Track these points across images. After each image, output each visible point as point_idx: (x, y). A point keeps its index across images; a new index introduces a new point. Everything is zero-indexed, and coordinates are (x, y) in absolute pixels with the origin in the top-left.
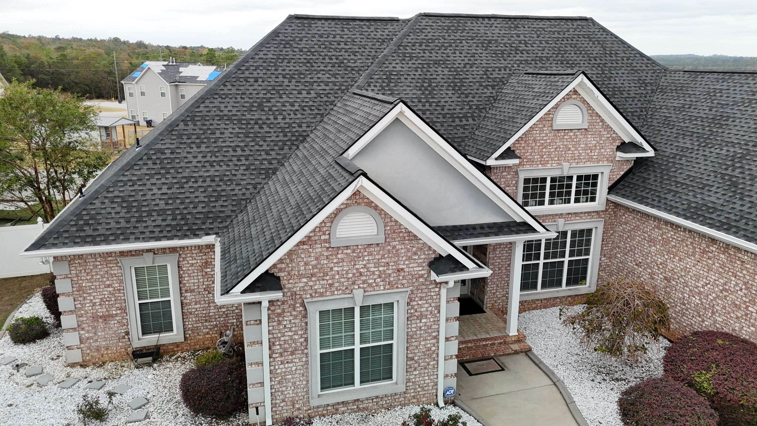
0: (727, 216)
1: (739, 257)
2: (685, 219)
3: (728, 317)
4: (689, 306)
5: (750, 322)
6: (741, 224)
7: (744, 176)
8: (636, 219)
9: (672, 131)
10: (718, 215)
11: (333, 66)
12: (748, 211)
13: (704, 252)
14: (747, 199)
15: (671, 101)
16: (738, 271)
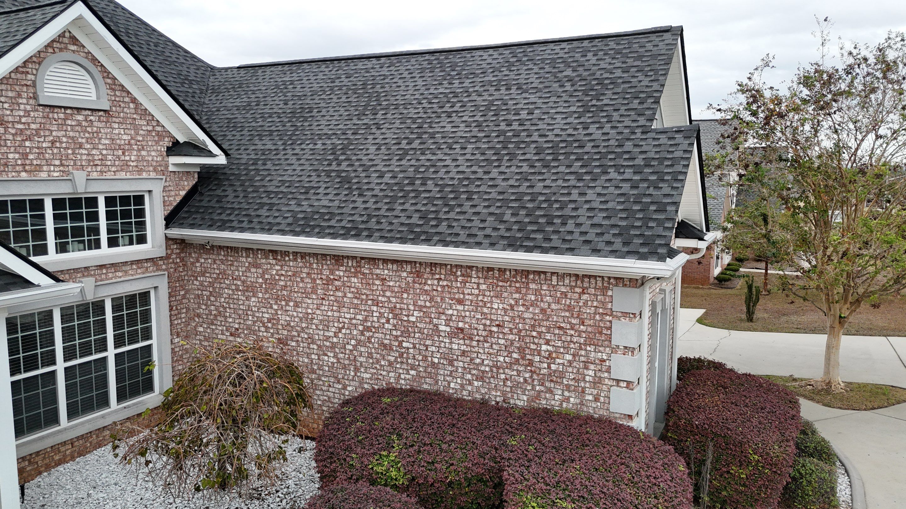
0: (350, 219)
1: (377, 275)
2: (294, 235)
3: (378, 367)
4: (321, 373)
5: (408, 364)
6: (372, 224)
7: (354, 168)
8: (218, 262)
9: (242, 133)
10: (338, 221)
12: (374, 207)
13: (329, 282)
14: (369, 193)
15: (231, 100)
16: (380, 295)
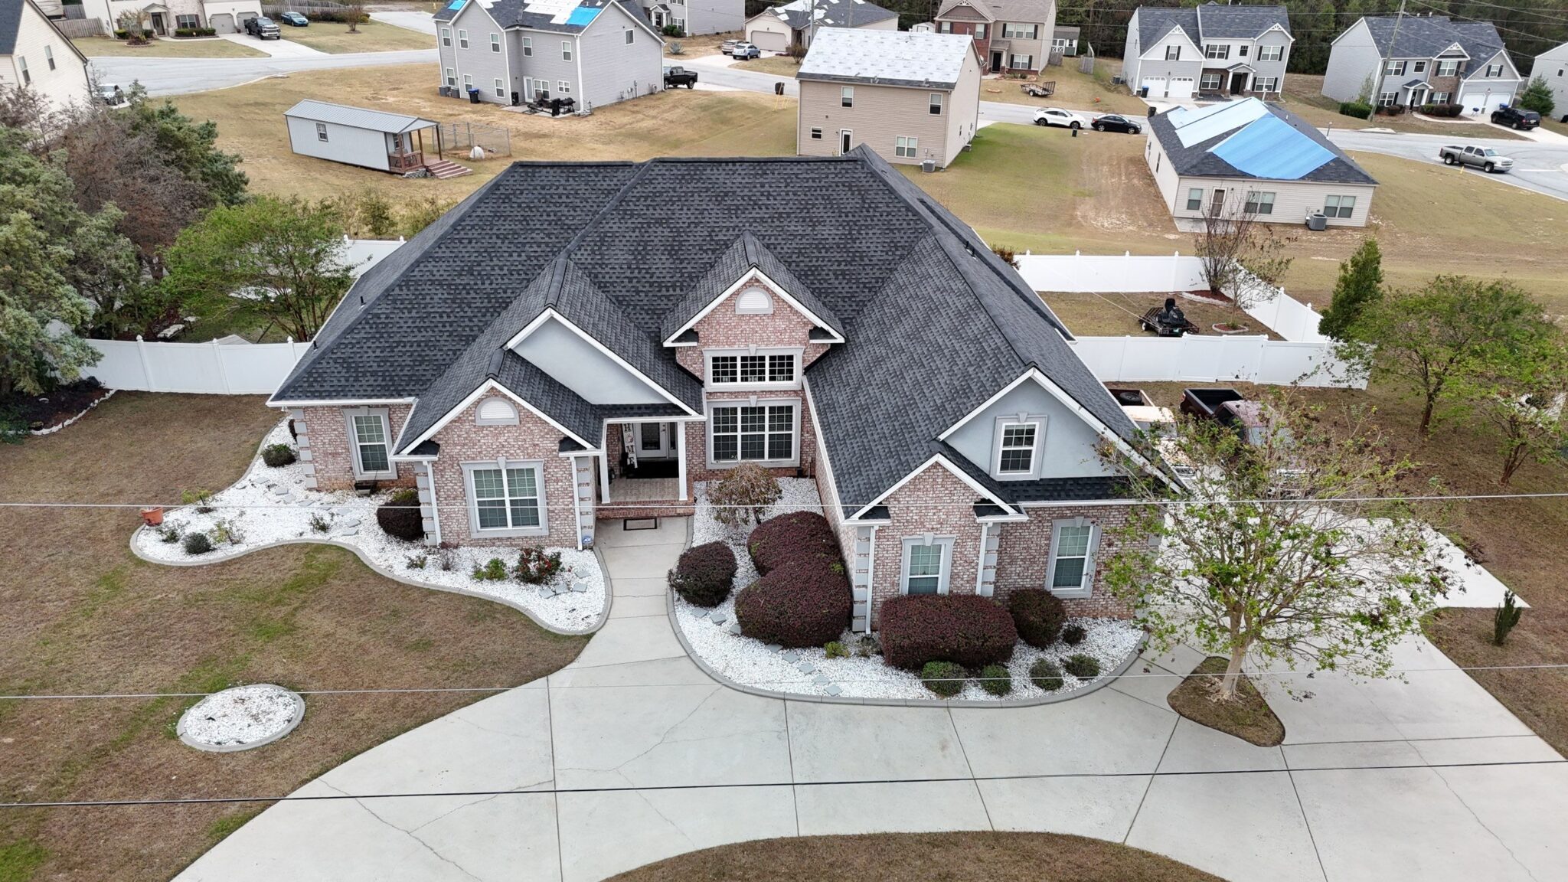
11: (550, 224)
